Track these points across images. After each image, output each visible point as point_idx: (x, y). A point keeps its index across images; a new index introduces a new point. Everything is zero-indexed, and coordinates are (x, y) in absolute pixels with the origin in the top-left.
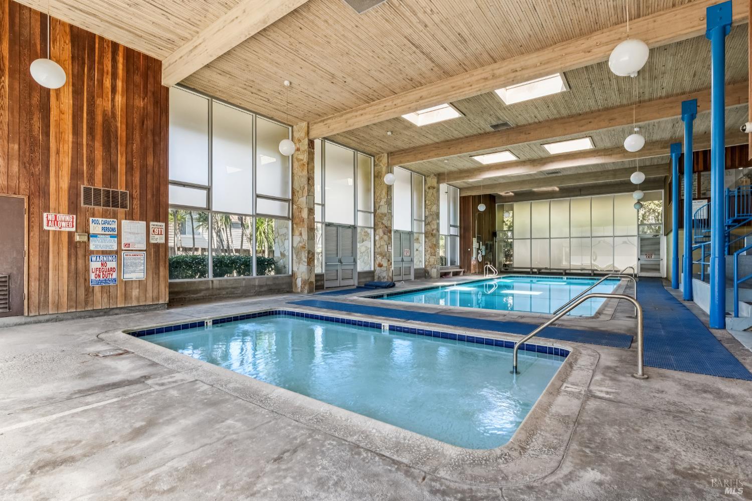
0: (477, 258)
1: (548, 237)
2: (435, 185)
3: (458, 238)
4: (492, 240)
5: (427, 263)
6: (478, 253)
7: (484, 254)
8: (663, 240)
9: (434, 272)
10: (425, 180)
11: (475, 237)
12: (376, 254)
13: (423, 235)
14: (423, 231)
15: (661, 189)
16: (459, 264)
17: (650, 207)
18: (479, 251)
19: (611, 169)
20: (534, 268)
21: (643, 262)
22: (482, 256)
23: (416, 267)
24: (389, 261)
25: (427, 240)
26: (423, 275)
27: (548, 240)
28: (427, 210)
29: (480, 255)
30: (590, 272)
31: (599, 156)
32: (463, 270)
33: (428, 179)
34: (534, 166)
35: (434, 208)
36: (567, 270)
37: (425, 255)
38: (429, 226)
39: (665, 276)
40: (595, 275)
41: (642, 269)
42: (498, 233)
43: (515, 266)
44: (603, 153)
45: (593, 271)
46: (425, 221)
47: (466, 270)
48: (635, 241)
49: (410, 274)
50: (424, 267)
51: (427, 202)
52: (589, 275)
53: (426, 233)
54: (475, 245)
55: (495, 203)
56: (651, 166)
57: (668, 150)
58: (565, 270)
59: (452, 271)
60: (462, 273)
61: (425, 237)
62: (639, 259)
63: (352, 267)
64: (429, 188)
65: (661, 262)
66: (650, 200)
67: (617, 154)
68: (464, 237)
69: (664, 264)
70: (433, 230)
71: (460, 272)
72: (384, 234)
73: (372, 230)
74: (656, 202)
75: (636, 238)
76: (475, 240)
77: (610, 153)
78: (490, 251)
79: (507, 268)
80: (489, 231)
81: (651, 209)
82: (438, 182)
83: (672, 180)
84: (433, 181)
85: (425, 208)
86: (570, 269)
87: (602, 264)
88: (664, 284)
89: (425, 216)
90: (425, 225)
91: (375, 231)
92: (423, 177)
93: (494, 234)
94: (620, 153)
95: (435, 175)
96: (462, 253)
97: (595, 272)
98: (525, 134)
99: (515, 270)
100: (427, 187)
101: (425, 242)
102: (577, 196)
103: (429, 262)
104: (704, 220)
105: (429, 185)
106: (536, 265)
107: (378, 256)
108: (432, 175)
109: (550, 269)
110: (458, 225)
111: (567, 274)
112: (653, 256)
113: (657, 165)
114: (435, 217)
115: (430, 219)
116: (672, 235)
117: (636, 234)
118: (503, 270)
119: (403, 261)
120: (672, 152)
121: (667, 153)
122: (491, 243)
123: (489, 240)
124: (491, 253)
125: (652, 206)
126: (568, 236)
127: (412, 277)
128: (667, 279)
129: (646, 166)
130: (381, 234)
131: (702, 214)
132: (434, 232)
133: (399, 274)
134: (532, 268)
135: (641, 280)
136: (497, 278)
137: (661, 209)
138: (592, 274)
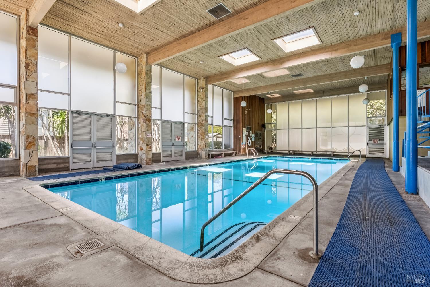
0: (246, 143)
1: (301, 127)
2: (204, 85)
3: (232, 129)
4: (261, 130)
5: (199, 147)
6: (248, 139)
7: (253, 140)
8: (386, 129)
9: (203, 154)
10: (198, 82)
11: (245, 127)
12: (139, 139)
13: (196, 125)
14: (196, 122)
15: (384, 89)
16: (233, 148)
17: (377, 105)
18: (249, 138)
19: (343, 70)
20: (290, 151)
21: (370, 146)
22: (252, 142)
23: (188, 150)
24: (147, 145)
25: (199, 129)
26: (193, 156)
27: (301, 129)
28: (199, 105)
29: (249, 141)
30: (331, 153)
31: (327, 52)
32: (235, 152)
33: (199, 81)
34: (274, 65)
35: (203, 104)
36: (314, 152)
37: (197, 141)
38: (200, 118)
39: (388, 157)
40: (334, 156)
41: (371, 151)
42: (266, 125)
43: (278, 149)
44: (330, 49)
45: (333, 152)
46: (197, 114)
47: (238, 152)
48: (364, 130)
49: (182, 156)
50: (196, 150)
51: (199, 99)
52: (330, 156)
53: (198, 124)
54: (245, 133)
55: (264, 103)
56: (375, 66)
57: (389, 40)
58: (313, 152)
59: (223, 153)
60: (234, 154)
61: (198, 126)
62: (367, 144)
63: (111, 151)
64: (200, 88)
65: (385, 145)
66: (376, 100)
67: (342, 49)
68: (237, 128)
69: (387, 148)
70: (203, 121)
71: (233, 153)
72: (144, 122)
73: (136, 119)
74: (382, 101)
75: (365, 128)
76: (245, 130)
77: (337, 48)
78: (260, 138)
79: (272, 150)
80: (258, 123)
81: (378, 107)
82: (206, 84)
83: (392, 76)
84: (202, 83)
85: (197, 104)
86: (316, 151)
87: (339, 147)
88: (386, 165)
89: (198, 110)
90: (197, 117)
91: (138, 120)
92: (196, 80)
93: (263, 126)
94: (344, 48)
95: (204, 78)
96: (235, 139)
97: (335, 153)
98: (244, 19)
99: (278, 151)
100: (198, 88)
101: (198, 130)
102: (321, 97)
103: (200, 146)
104: (424, 107)
105: (200, 86)
106: (292, 148)
107: (140, 141)
108: (202, 78)
109: (302, 151)
110: (233, 118)
111: (314, 155)
112: (378, 142)
113: (380, 65)
114: (204, 111)
115: (200, 113)
116: (393, 124)
117: (365, 124)
118: (269, 152)
119: (173, 145)
120: (392, 42)
121: (388, 43)
122: (261, 132)
123: (259, 130)
124: (261, 140)
125: (378, 105)
126: (315, 127)
127: (184, 157)
128: (389, 159)
129: (371, 67)
130: (142, 122)
131: (421, 103)
132: (203, 122)
133: (170, 155)
134: (289, 151)
135: (369, 160)
136: (257, 158)
137: (385, 107)
138: (332, 155)
